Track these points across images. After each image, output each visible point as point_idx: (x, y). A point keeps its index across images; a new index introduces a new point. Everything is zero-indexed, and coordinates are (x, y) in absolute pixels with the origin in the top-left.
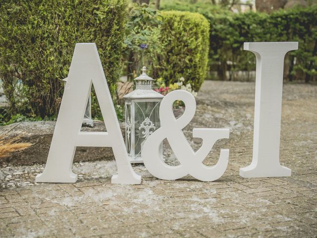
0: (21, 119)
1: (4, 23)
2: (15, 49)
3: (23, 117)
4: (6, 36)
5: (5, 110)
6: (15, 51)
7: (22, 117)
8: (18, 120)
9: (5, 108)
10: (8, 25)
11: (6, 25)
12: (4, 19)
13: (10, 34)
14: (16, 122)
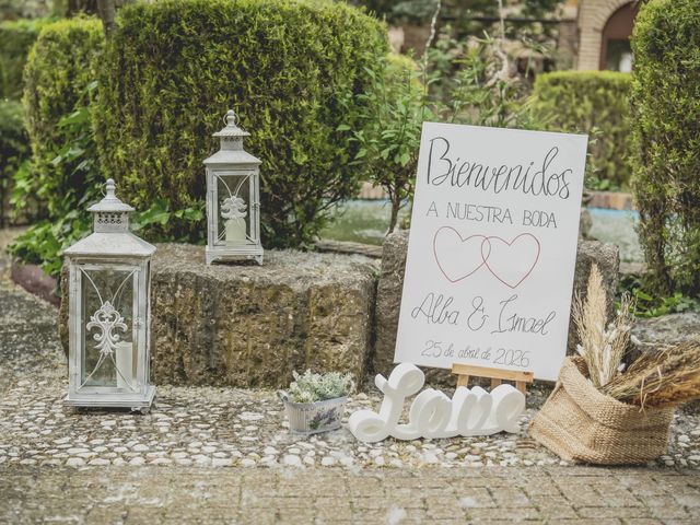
0: (685, 305)
1: (669, 92)
2: (689, 149)
3: (691, 302)
4: (671, 120)
5: (637, 281)
6: (690, 154)
7: (688, 301)
8: (679, 308)
9: (638, 277)
10: (678, 97)
11: (673, 96)
12: (669, 82)
13: (682, 116)
14: (674, 311)
